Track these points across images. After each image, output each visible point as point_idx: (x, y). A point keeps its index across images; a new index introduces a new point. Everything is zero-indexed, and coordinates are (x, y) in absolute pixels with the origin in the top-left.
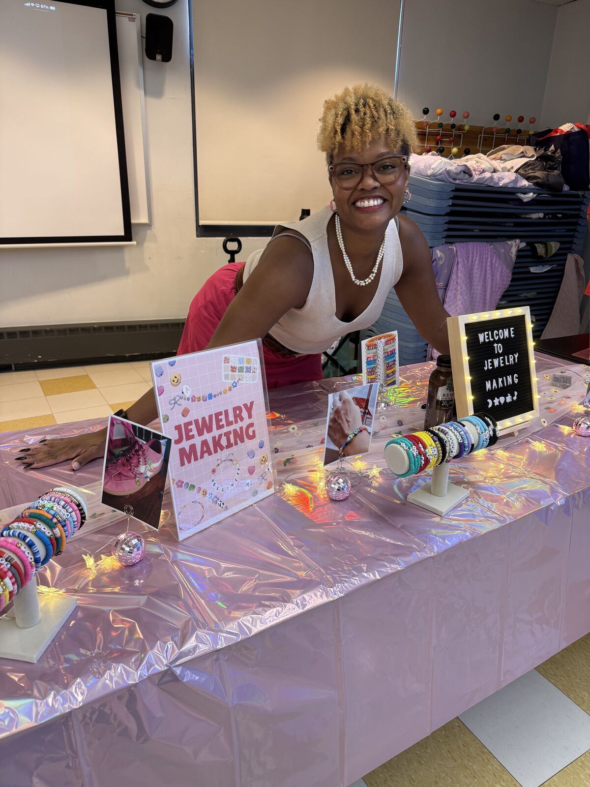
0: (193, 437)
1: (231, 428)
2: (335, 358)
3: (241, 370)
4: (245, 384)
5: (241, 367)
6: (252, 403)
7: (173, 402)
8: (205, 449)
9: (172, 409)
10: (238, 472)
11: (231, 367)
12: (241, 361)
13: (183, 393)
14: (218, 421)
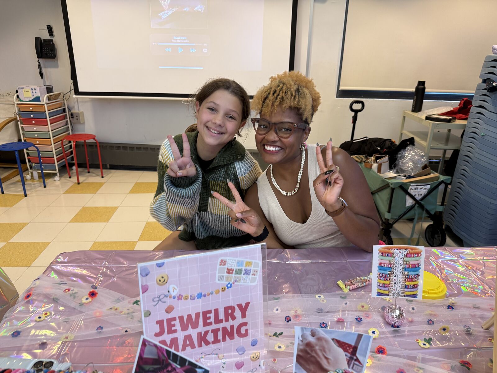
0: (175, 331)
1: (220, 326)
2: (422, 202)
3: (239, 272)
4: (241, 285)
5: (239, 270)
6: (247, 304)
7: (157, 299)
8: (188, 343)
9: (155, 306)
10: (224, 366)
11: (228, 269)
12: (240, 263)
13: (169, 292)
14: (205, 318)
